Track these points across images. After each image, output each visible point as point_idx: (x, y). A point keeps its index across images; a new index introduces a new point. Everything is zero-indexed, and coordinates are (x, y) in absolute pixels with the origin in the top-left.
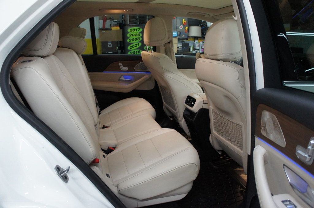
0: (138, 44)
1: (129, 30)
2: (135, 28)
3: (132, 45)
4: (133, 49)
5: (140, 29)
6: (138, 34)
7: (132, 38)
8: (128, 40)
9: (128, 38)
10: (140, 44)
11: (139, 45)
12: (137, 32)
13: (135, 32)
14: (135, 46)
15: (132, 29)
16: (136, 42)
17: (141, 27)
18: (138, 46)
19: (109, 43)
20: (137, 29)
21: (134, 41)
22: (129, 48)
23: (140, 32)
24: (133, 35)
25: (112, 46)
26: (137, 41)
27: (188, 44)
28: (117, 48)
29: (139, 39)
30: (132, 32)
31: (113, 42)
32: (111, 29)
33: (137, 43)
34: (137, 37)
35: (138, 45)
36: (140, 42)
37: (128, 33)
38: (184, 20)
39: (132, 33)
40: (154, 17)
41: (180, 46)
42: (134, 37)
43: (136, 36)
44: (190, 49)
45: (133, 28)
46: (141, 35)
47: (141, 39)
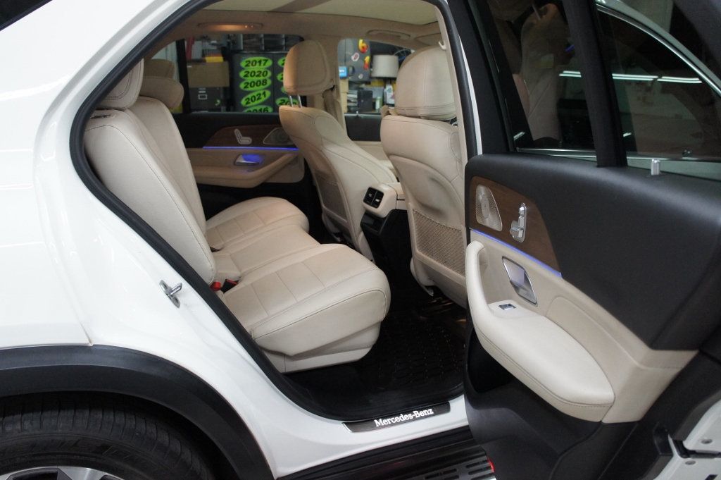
0: (264, 93)
1: (243, 64)
2: (257, 58)
3: (249, 96)
4: (252, 104)
5: (266, 61)
6: (262, 71)
7: (249, 79)
8: (242, 86)
9: (242, 80)
10: (268, 93)
11: (265, 96)
12: (262, 68)
13: (257, 68)
14: (257, 97)
15: (249, 61)
16: (259, 89)
17: (270, 58)
18: (263, 99)
19: (200, 92)
20: (260, 62)
21: (256, 88)
22: (243, 102)
23: (269, 68)
24: (253, 74)
25: (206, 98)
26: (262, 87)
27: (370, 94)
28: (218, 101)
29: (265, 82)
30: (251, 67)
31: (209, 90)
32: (205, 61)
33: (262, 92)
34: (261, 78)
35: (262, 96)
36: (268, 88)
37: (242, 69)
38: (361, 41)
39: (251, 69)
40: (302, 39)
41: (355, 99)
42: (255, 79)
43: (258, 76)
44: (374, 104)
45: (251, 59)
46: (269, 74)
47: (269, 82)
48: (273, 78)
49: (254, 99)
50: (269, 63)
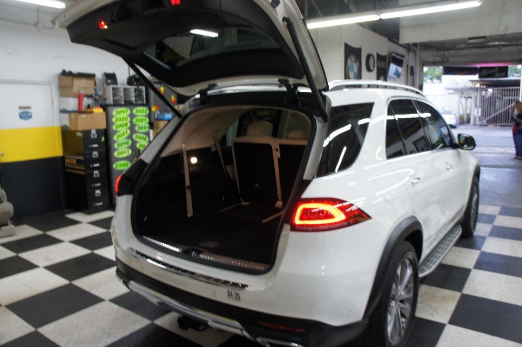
0: (127, 132)
1: (114, 113)
2: (122, 109)
3: (118, 134)
4: (120, 138)
5: (127, 111)
6: (125, 117)
7: (118, 123)
8: (114, 127)
9: (114, 124)
10: (129, 132)
12: (125, 115)
13: (122, 115)
14: (123, 135)
15: (118, 111)
17: (129, 109)
18: (126, 135)
19: (92, 132)
20: (124, 111)
21: (122, 128)
22: (115, 138)
23: (128, 116)
24: (120, 119)
25: (96, 136)
26: (125, 127)
28: (103, 138)
29: (127, 124)
31: (98, 131)
32: (93, 111)
33: (125, 131)
34: (125, 122)
36: (128, 128)
37: (113, 116)
39: (118, 116)
42: (121, 123)
43: (123, 120)
46: (129, 119)
47: (129, 124)
48: (131, 122)
49: (121, 135)
50: (129, 112)
